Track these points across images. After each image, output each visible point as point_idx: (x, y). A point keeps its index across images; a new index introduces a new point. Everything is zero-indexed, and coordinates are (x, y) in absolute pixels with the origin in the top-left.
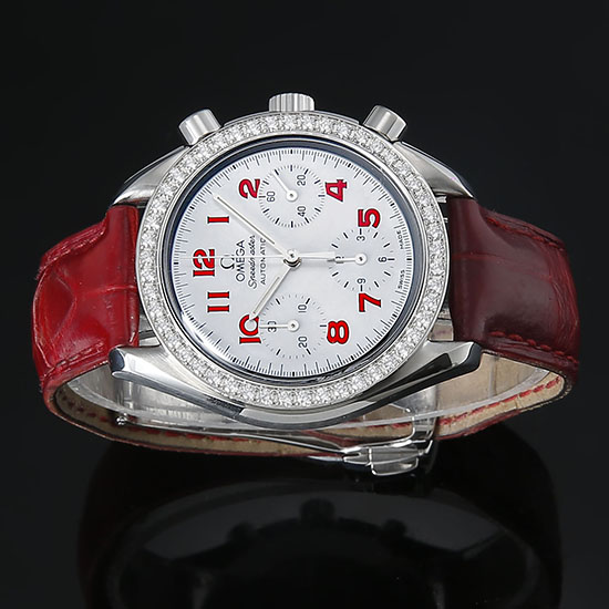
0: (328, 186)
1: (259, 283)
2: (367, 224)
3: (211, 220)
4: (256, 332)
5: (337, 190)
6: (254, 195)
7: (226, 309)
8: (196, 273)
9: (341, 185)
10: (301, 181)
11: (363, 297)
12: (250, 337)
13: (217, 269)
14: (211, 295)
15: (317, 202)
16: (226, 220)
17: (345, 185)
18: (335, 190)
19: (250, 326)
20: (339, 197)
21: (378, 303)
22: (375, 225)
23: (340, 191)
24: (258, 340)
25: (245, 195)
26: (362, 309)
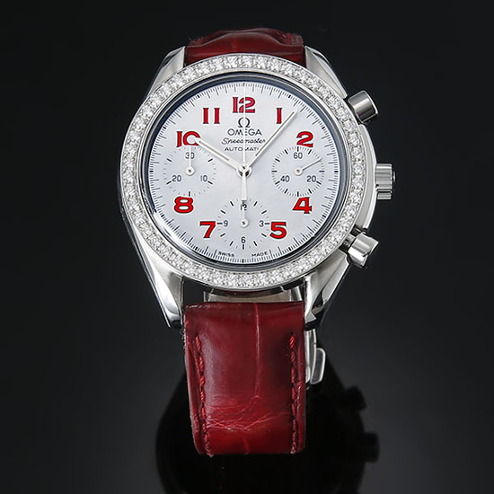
0: (307, 200)
1: (226, 146)
2: (274, 228)
3: (279, 110)
4: (186, 143)
5: (303, 206)
6: (299, 143)
7: (206, 121)
8: (235, 99)
9: (307, 209)
10: (311, 179)
11: (212, 224)
12: (182, 139)
13: (239, 115)
14: (217, 110)
15: (293, 191)
16: (279, 121)
17: (307, 212)
18: (303, 204)
19: (191, 139)
20: (297, 208)
21: (207, 235)
22: (272, 235)
23: (302, 209)
24: (179, 145)
25: (299, 136)
26: (202, 223)
